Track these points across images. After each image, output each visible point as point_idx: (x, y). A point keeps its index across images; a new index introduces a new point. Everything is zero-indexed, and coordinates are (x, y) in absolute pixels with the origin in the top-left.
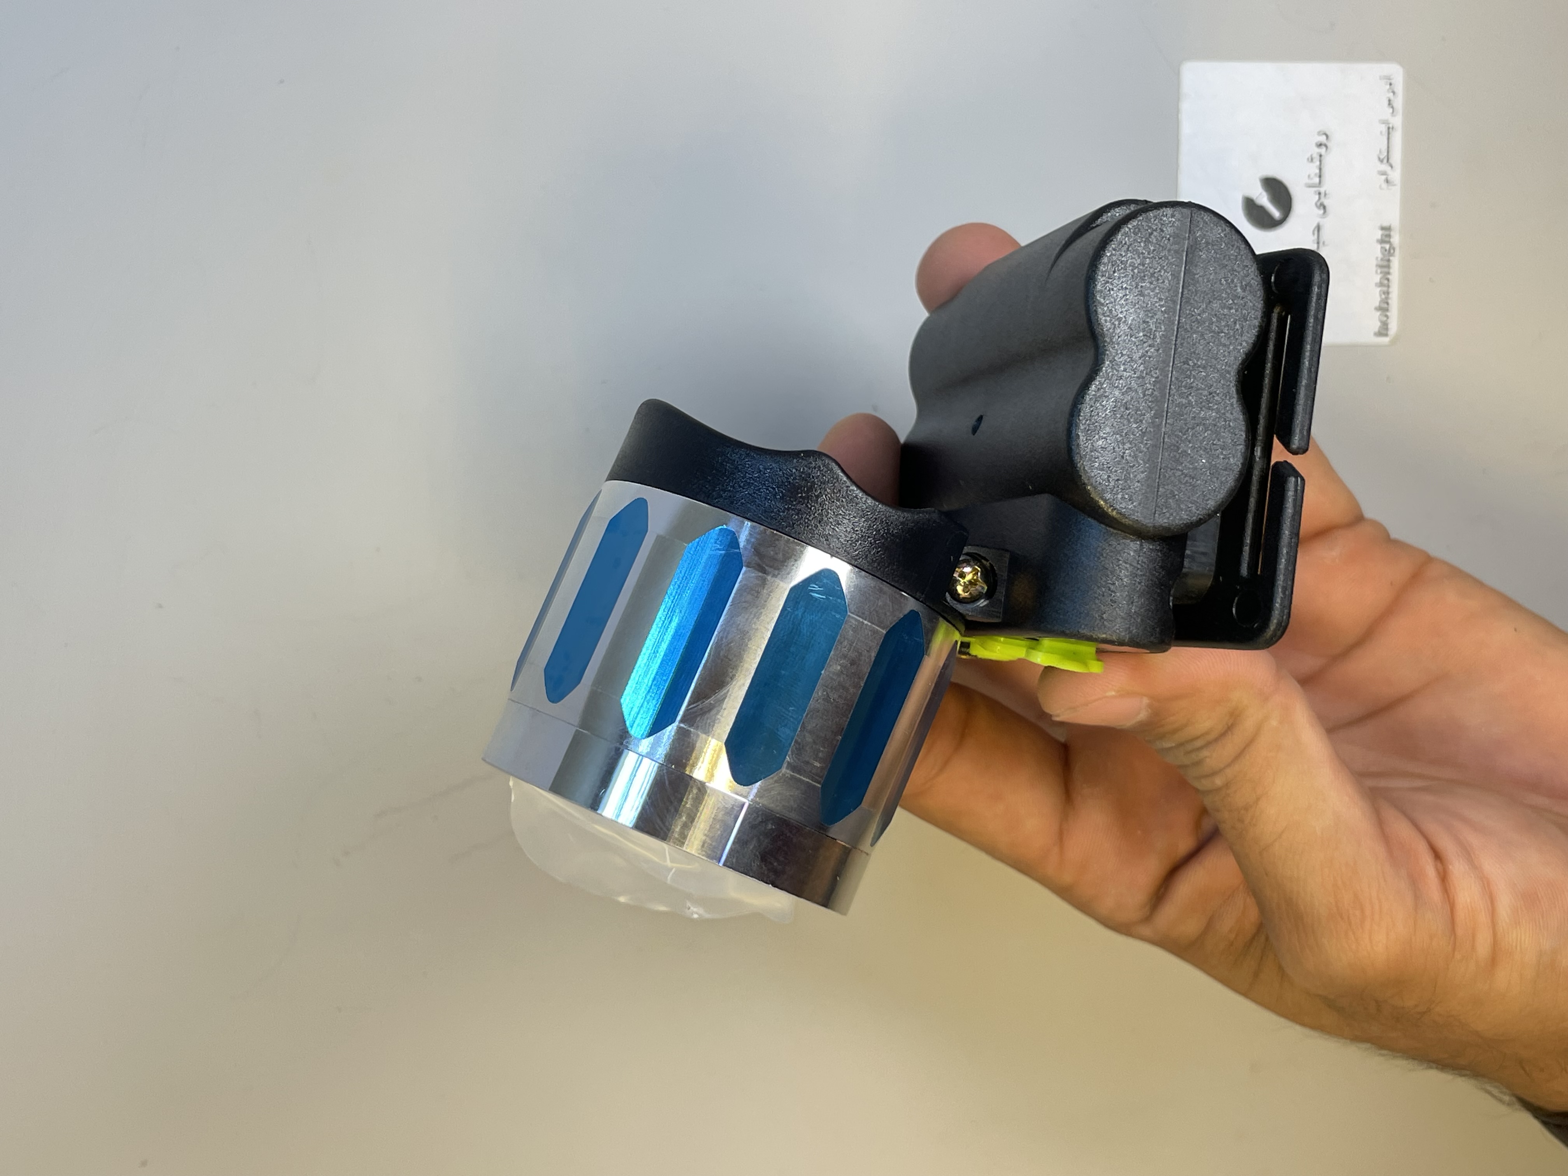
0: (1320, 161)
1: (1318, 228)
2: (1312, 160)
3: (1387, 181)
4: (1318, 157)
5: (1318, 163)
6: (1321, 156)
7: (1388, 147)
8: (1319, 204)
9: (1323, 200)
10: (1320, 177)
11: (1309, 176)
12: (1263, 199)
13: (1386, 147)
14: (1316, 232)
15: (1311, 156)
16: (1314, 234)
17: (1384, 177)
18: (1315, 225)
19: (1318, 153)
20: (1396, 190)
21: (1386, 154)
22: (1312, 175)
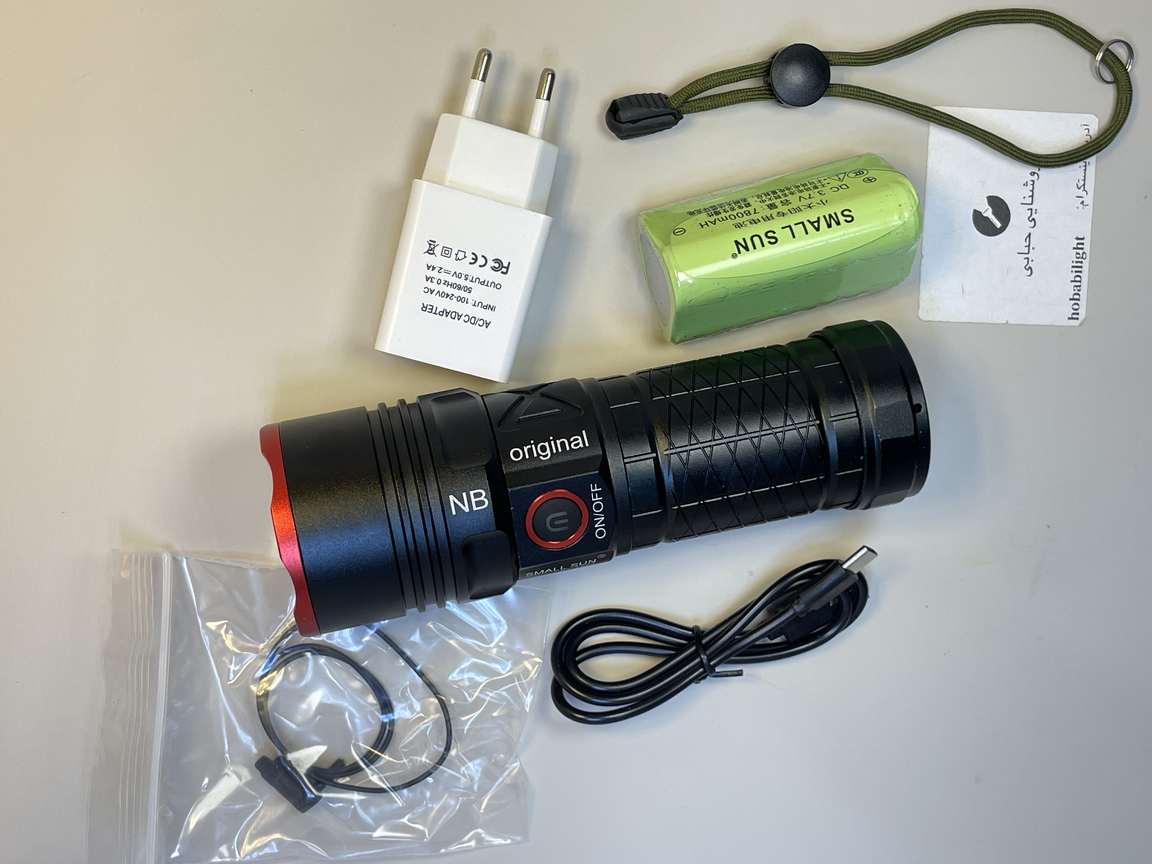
0: (1033, 185)
1: (1029, 235)
2: (1026, 184)
3: (1083, 202)
4: (1032, 183)
5: (1032, 186)
6: (1033, 181)
7: (1085, 177)
8: (1030, 219)
9: (1033, 216)
10: (1032, 196)
11: (1024, 198)
12: (989, 214)
13: (1083, 178)
14: (1028, 239)
15: (1027, 182)
16: (1026, 241)
17: (1081, 200)
18: (1027, 234)
19: (1031, 181)
20: (1089, 209)
21: (1083, 182)
22: (1027, 196)
